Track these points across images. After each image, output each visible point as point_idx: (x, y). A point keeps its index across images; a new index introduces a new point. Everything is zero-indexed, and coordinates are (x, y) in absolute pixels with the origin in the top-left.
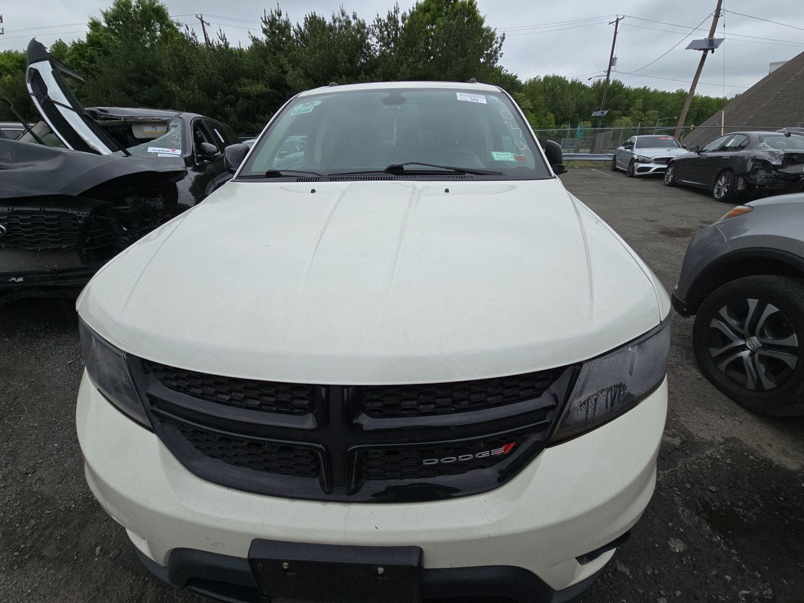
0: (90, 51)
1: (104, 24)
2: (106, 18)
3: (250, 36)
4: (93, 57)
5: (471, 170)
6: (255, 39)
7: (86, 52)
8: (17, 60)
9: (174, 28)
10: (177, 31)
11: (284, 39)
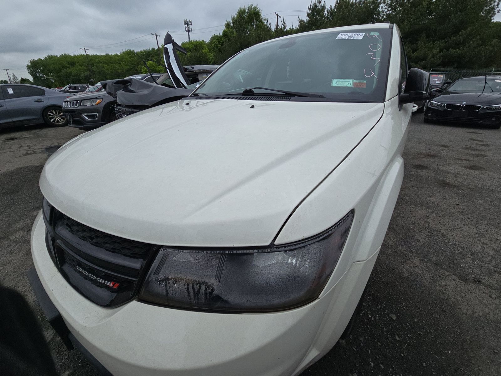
0: (223, 39)
1: (232, 25)
2: (233, 21)
3: (299, 19)
4: (223, 43)
5: (302, 93)
6: (301, 21)
7: (221, 40)
8: (194, 45)
9: (262, 22)
10: (263, 23)
11: (319, 18)
